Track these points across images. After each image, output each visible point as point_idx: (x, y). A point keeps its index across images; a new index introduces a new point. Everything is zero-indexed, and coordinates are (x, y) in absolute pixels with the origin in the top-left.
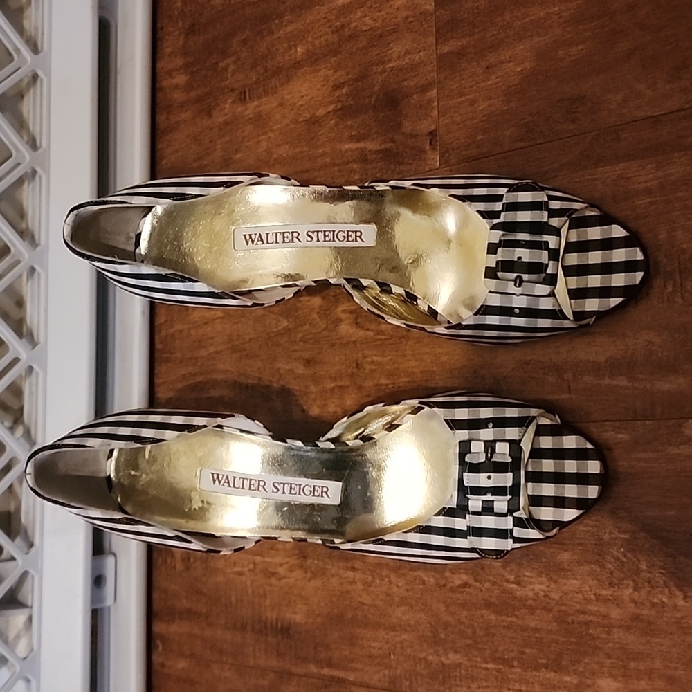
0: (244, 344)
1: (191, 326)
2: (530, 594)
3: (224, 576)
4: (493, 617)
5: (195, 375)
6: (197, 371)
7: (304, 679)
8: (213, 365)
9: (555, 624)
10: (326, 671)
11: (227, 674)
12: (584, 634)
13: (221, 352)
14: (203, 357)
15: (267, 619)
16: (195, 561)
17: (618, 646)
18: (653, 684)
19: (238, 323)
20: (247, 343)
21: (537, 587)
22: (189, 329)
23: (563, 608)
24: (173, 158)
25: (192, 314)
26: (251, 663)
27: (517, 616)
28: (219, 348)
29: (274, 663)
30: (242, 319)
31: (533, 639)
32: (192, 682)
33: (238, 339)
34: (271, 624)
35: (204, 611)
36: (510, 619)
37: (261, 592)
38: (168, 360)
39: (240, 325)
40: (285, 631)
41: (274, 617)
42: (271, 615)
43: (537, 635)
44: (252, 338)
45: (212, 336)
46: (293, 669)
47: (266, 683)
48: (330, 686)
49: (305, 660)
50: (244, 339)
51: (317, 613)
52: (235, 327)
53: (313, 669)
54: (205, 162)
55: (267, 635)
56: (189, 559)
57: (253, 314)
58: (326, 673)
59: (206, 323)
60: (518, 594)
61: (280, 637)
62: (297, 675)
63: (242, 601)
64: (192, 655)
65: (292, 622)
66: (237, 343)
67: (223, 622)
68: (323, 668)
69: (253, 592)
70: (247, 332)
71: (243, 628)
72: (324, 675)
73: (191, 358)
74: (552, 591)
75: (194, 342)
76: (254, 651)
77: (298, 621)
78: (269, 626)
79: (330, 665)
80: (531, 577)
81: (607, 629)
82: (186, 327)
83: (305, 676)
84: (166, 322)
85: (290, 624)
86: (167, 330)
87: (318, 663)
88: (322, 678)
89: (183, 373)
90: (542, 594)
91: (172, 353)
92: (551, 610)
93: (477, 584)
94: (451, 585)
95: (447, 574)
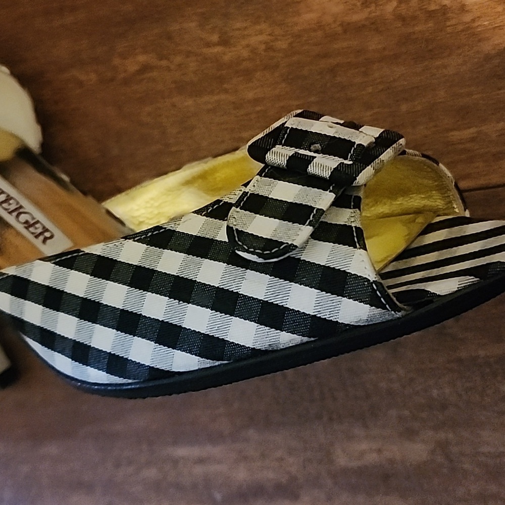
2: (245, 53)
4: (190, 102)
9: (284, 85)
12: (328, 85)
17: (381, 87)
18: (435, 126)
21: (254, 40)
23: (295, 58)
27: (226, 91)
31: (253, 116)
36: (216, 98)
43: (258, 108)
60: (227, 58)
74: (277, 40)
80: (246, 28)
81: (363, 69)
90: (263, 47)
92: (277, 66)
93: (164, 63)
94: (122, 75)
95: (117, 61)
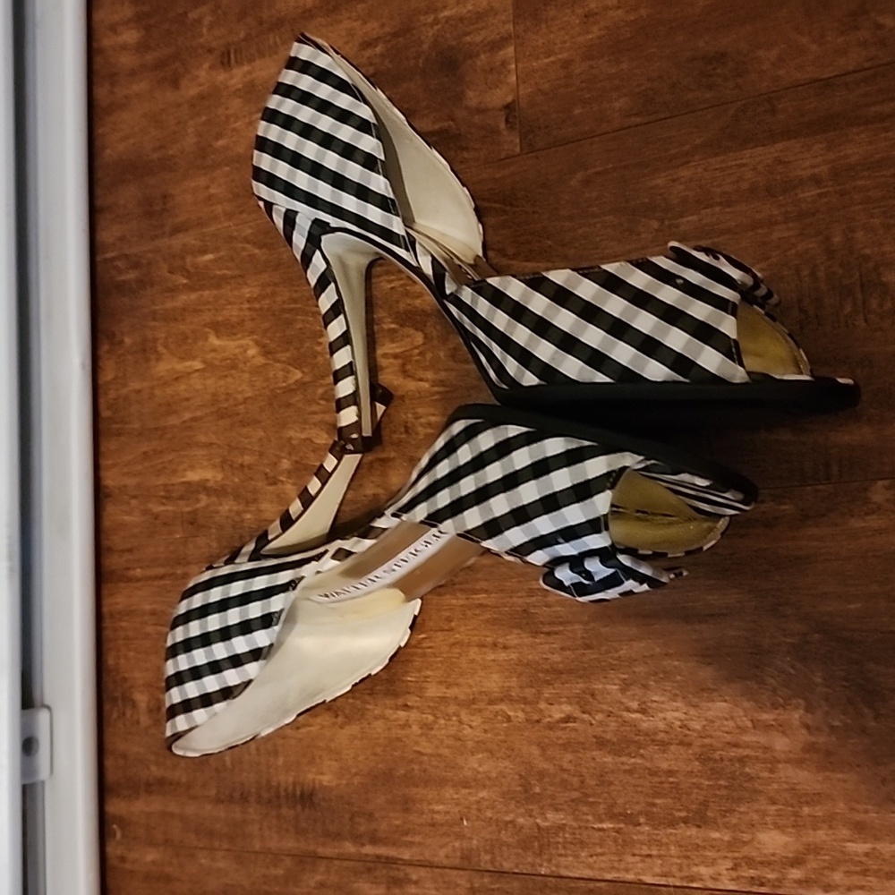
0: (236, 405)
1: (155, 383)
2: (662, 725)
4: (608, 759)
5: (161, 452)
6: (164, 446)
7: (336, 862)
8: (190, 437)
9: (697, 763)
10: (369, 850)
11: (221, 864)
12: (737, 773)
13: (201, 418)
14: (174, 426)
15: (279, 784)
17: (785, 786)
18: (834, 834)
19: (226, 376)
20: (241, 404)
21: (670, 715)
22: (152, 388)
23: (707, 741)
24: (121, 147)
26: (257, 846)
27: (642, 756)
28: (199, 413)
29: (290, 844)
30: (233, 372)
31: (666, 786)
32: (168, 879)
33: (227, 400)
34: (286, 790)
35: (184, 780)
36: (633, 760)
37: (270, 747)
38: (119, 434)
39: (230, 380)
40: (307, 798)
41: (291, 780)
42: (285, 779)
43: (671, 779)
44: (248, 398)
45: (187, 395)
46: (321, 851)
47: (280, 872)
48: (375, 869)
49: (338, 836)
50: (235, 399)
51: (353, 770)
52: (222, 383)
53: (349, 848)
55: (280, 806)
57: (249, 364)
58: (369, 852)
59: (177, 379)
60: (645, 725)
61: (299, 807)
62: (326, 858)
63: (241, 762)
64: (167, 842)
65: (317, 786)
66: (225, 405)
67: (213, 792)
68: (363, 845)
70: (240, 389)
71: (244, 799)
72: (367, 855)
73: (156, 429)
74: (691, 720)
75: (160, 405)
76: (261, 829)
77: (325, 784)
78: (283, 793)
79: (374, 840)
80: (663, 703)
81: (769, 766)
82: (146, 384)
83: (337, 859)
84: (116, 378)
85: (314, 789)
86: (117, 390)
87: (357, 839)
88: (362, 859)
89: (145, 449)
90: (679, 723)
91: (126, 423)
92: (689, 745)
93: (586, 716)
94: (549, 719)
95: (542, 705)
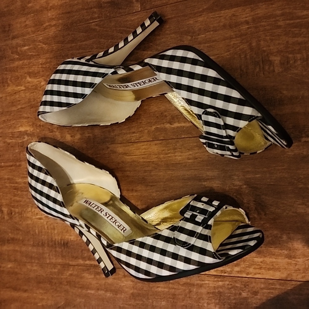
0: (37, 103)
1: (7, 94)
3: (31, 221)
5: (10, 120)
6: (11, 118)
7: (76, 267)
8: (20, 115)
10: (88, 262)
11: (35, 268)
13: (25, 108)
14: (14, 111)
15: (56, 239)
16: (15, 214)
19: (33, 92)
22: (6, 96)
25: (7, 88)
26: (48, 262)
28: (23, 106)
29: (60, 261)
30: (36, 91)
34: (58, 241)
35: (21, 238)
37: (52, 227)
39: (35, 93)
40: (65, 244)
41: (60, 238)
42: (58, 238)
45: (19, 99)
46: (71, 263)
47: (56, 270)
48: (90, 269)
49: (77, 258)
50: (37, 101)
52: (32, 94)
53: (81, 262)
54: (11, 8)
55: (56, 247)
56: (11, 213)
57: (42, 88)
58: (88, 263)
59: (15, 93)
61: (63, 248)
62: (72, 265)
63: (42, 232)
64: (15, 261)
65: (69, 240)
66: (33, 103)
67: (32, 243)
68: (86, 261)
69: (48, 227)
70: (39, 97)
71: (43, 245)
72: (87, 264)
73: (8, 112)
75: (9, 103)
76: (49, 256)
77: (72, 239)
78: (57, 243)
82: (4, 95)
83: (76, 266)
85: (68, 241)
87: (84, 259)
88: (85, 265)
89: (4, 119)
